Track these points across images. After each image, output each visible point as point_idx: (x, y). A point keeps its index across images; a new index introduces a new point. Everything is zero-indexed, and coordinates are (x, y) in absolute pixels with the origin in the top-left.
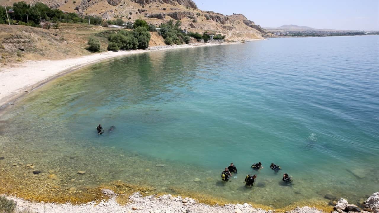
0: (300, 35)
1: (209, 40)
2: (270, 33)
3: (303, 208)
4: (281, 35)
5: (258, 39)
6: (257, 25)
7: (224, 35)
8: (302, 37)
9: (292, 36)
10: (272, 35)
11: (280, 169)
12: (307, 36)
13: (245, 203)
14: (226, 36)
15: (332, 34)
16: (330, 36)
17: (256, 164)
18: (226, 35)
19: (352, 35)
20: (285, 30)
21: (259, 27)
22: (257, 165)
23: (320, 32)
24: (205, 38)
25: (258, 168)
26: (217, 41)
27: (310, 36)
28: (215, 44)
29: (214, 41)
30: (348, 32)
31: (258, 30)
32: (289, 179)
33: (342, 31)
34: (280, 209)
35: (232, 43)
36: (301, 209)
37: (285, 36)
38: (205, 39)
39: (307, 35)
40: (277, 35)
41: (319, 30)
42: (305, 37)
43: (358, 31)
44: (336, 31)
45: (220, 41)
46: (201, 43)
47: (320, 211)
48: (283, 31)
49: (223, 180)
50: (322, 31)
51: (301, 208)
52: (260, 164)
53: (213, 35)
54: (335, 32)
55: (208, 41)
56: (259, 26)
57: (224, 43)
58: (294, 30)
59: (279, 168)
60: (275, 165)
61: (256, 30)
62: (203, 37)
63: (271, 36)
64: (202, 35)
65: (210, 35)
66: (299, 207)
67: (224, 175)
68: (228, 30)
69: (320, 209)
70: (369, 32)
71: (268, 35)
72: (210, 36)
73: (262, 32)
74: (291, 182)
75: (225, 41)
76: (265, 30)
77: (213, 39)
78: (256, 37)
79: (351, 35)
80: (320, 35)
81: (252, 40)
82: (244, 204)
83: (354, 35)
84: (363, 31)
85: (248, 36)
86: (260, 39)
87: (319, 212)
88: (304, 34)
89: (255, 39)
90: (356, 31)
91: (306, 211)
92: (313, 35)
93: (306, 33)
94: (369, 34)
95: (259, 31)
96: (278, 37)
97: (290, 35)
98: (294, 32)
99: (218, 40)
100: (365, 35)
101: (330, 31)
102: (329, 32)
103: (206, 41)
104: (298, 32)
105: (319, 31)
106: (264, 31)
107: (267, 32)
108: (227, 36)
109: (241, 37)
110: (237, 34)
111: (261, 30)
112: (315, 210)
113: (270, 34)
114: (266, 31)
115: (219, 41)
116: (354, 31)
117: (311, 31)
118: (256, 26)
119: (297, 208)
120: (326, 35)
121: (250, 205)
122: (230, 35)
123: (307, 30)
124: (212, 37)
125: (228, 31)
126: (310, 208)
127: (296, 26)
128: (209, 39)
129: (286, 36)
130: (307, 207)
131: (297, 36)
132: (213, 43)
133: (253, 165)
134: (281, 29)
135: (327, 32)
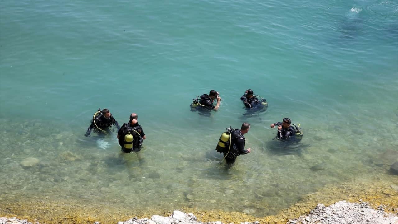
3: (333, 206)
13: (175, 212)
17: (202, 97)
22: (204, 99)
32: (294, 133)
34: (272, 217)
36: (328, 210)
47: (378, 208)
51: (328, 208)
66: (323, 205)
69: (377, 205)
74: (300, 140)
82: (173, 214)
87: (376, 211)
91: (341, 213)
112: (364, 209)
119: (317, 208)
121: (189, 216)
126: (352, 205)
130: (345, 204)
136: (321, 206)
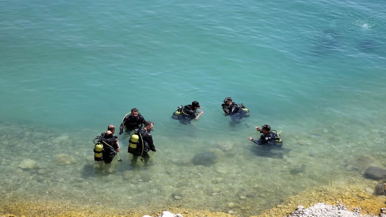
3: (312, 208)
11: (248, 114)
13: (164, 212)
17: (186, 107)
25: (192, 116)
36: (307, 212)
47: (353, 210)
49: (97, 159)
51: (307, 209)
52: (195, 105)
59: (246, 112)
60: (233, 104)
66: (302, 207)
67: (100, 146)
69: (353, 207)
82: (162, 214)
87: (352, 213)
91: (320, 214)
112: (341, 211)
119: (297, 209)
121: (178, 216)
126: (329, 207)
130: (322, 206)
133: (178, 110)
136: (301, 207)
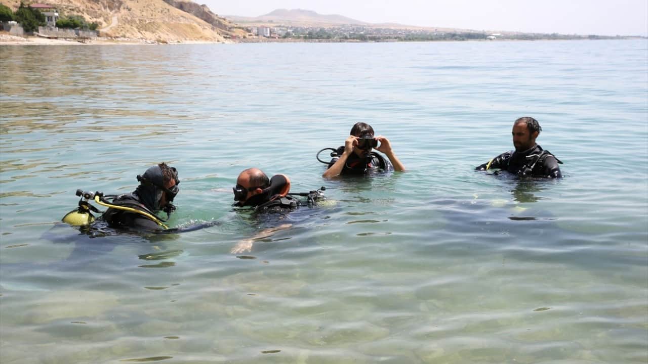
0: (325, 36)
1: (40, 28)
2: (240, 28)
4: (272, 35)
5: (206, 39)
6: (200, 4)
7: (94, 20)
8: (334, 41)
9: (305, 38)
10: (247, 34)
12: (344, 39)
14: (101, 24)
15: (411, 37)
16: (405, 40)
18: (101, 20)
19: (460, 40)
20: (282, 25)
21: (206, 10)
23: (378, 30)
24: (26, 19)
26: (71, 33)
27: (354, 38)
28: (66, 40)
29: (61, 31)
30: (449, 31)
31: (202, 19)
33: (433, 30)
35: (123, 41)
37: (285, 37)
38: (26, 23)
39: (346, 38)
40: (260, 36)
41: (375, 25)
42: (340, 41)
43: (471, 30)
44: (417, 29)
45: (81, 32)
46: (10, 34)
48: (277, 27)
50: (384, 28)
53: (56, 14)
54: (415, 31)
55: (37, 31)
56: (204, 6)
57: (94, 41)
58: (306, 23)
61: (196, 18)
62: (17, 14)
63: (244, 37)
64: (14, 10)
65: (46, 14)
68: (105, 8)
70: (499, 34)
71: (234, 35)
72: (44, 16)
73: (215, 25)
75: (99, 36)
76: (224, 19)
77: (58, 25)
78: (198, 33)
79: (456, 39)
80: (379, 38)
81: (188, 42)
83: (463, 40)
84: (483, 31)
85: (175, 29)
86: (211, 40)
88: (336, 34)
89: (198, 39)
90: (468, 30)
92: (363, 38)
93: (341, 34)
94: (498, 38)
95: (206, 20)
96: (264, 41)
97: (299, 37)
98: (307, 29)
99: (73, 31)
100: (491, 39)
101: (404, 28)
102: (400, 30)
103: (29, 30)
104: (318, 30)
105: (374, 28)
106: (220, 23)
107: (230, 25)
108: (104, 24)
109: (153, 32)
110: (138, 22)
111: (213, 20)
113: (239, 33)
114: (226, 23)
115: (77, 34)
116: (463, 31)
117: (353, 27)
118: (196, 5)
120: (396, 38)
122: (115, 22)
123: (343, 25)
124: (50, 19)
125: (108, 10)
127: (312, 14)
128: (43, 26)
129: (286, 39)
131: (317, 38)
132: (56, 38)
134: (271, 22)
135: (395, 31)
